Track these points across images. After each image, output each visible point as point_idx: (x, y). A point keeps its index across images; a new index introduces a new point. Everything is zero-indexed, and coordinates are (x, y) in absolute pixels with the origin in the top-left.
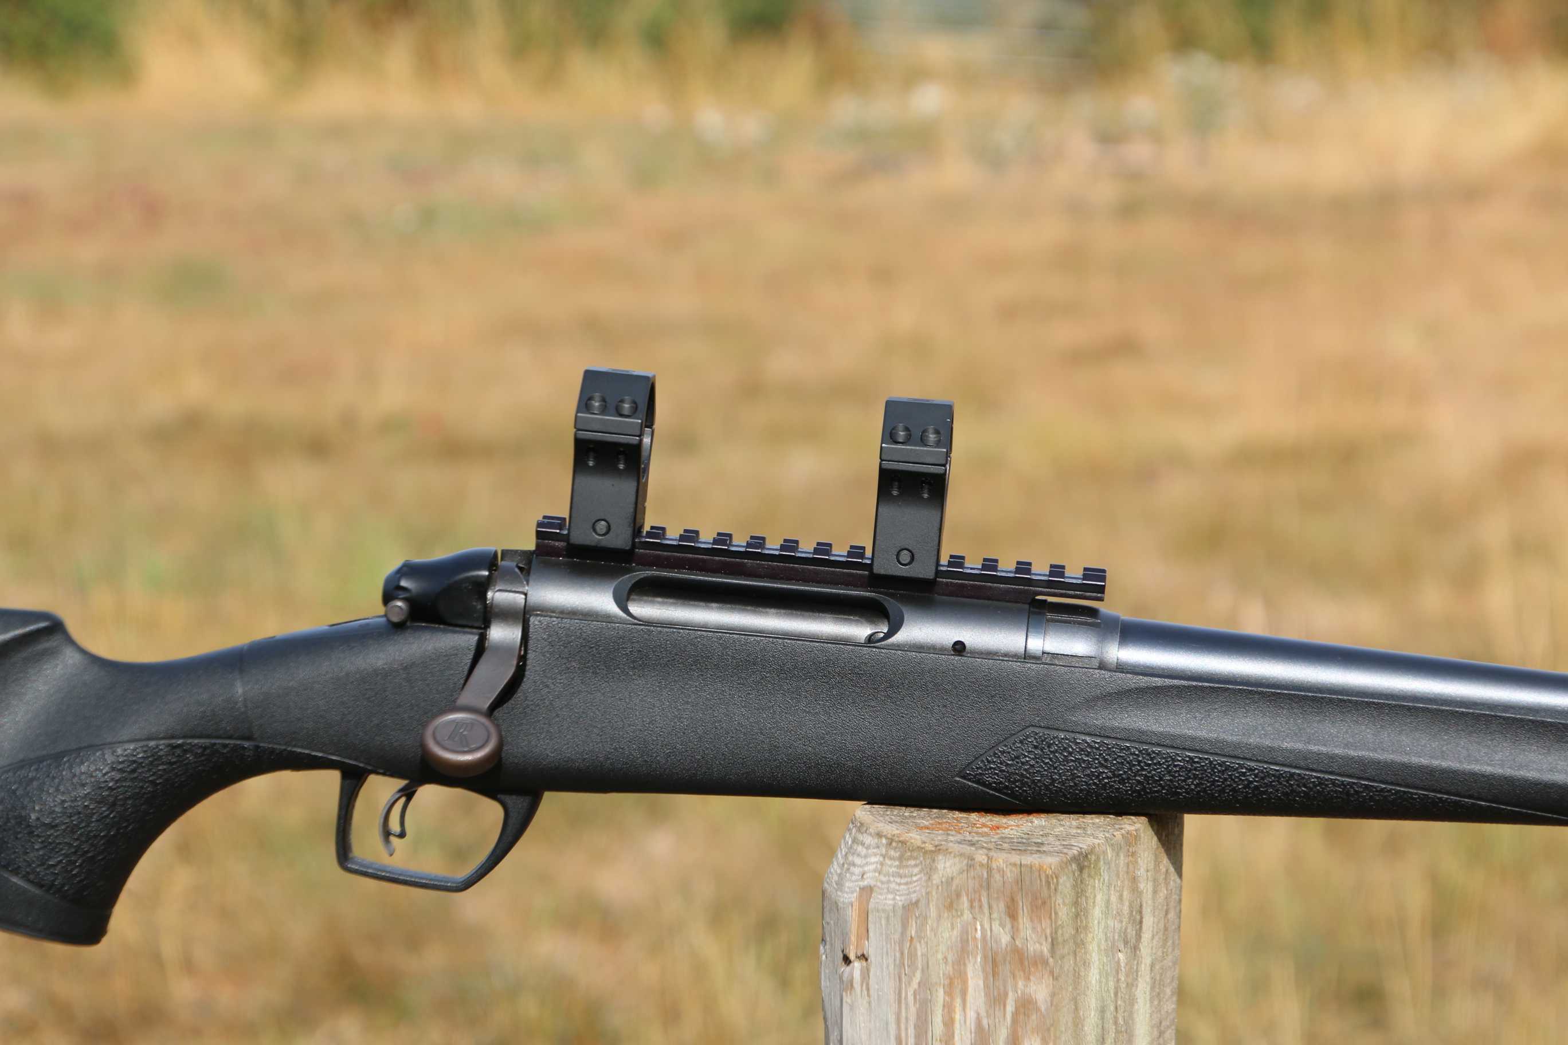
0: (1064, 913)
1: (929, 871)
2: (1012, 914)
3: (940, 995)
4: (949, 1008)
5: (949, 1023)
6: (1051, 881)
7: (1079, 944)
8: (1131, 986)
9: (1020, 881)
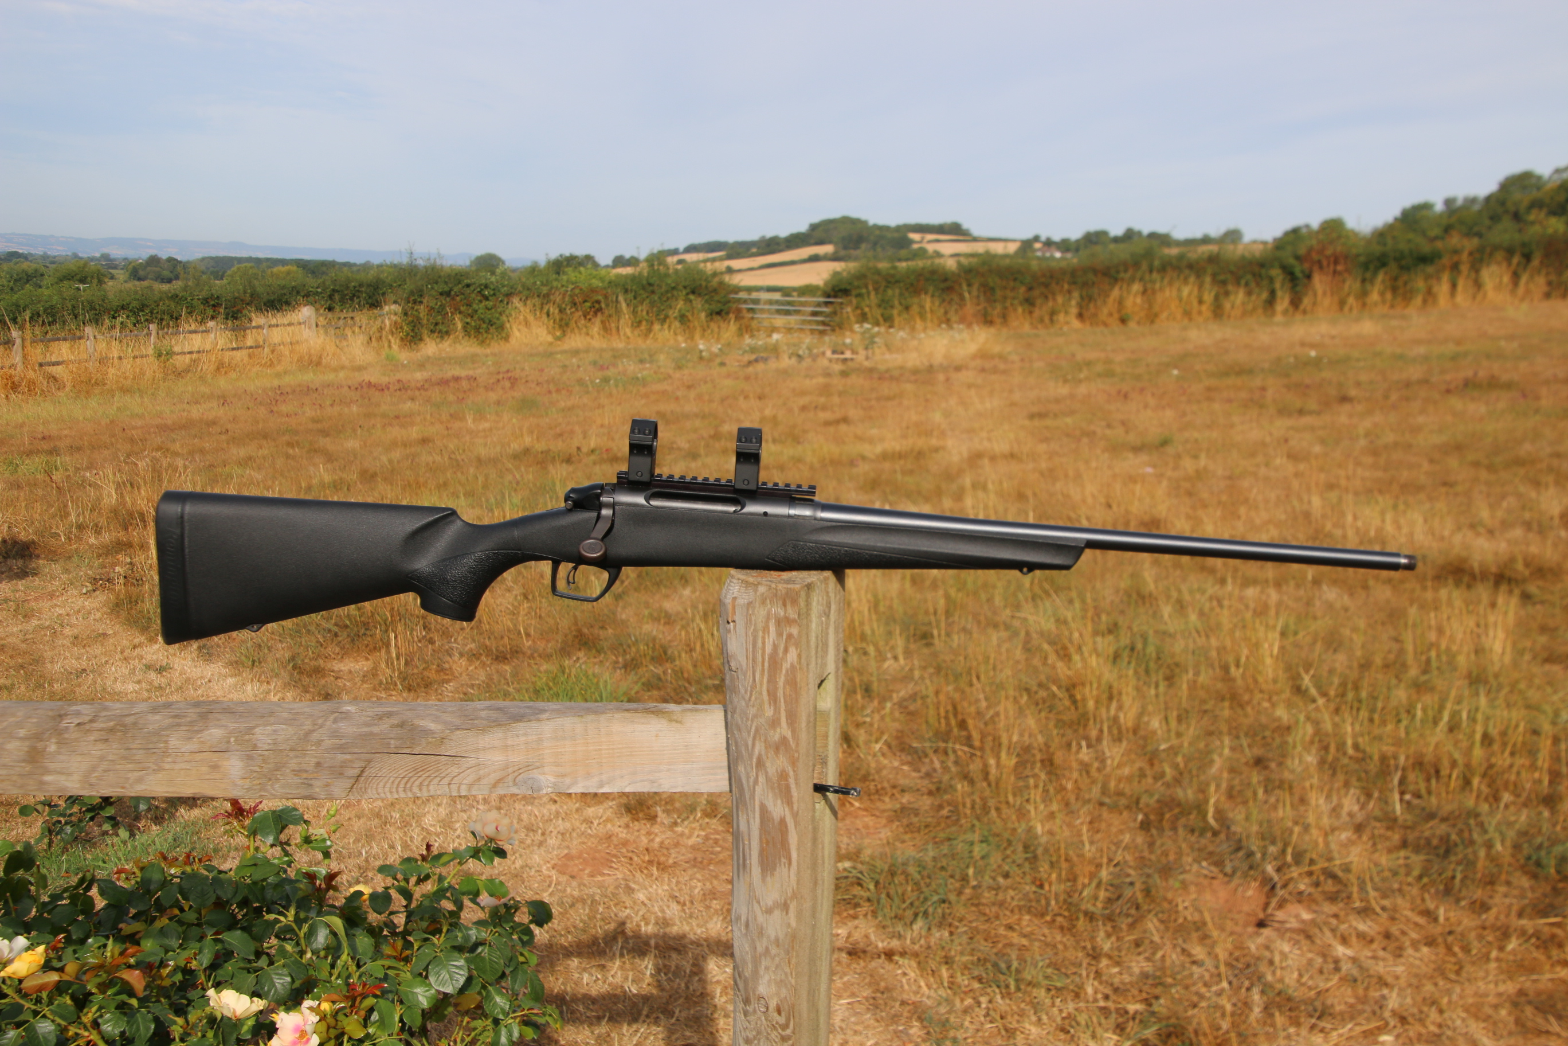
0: (802, 604)
1: (756, 591)
2: (785, 605)
3: (761, 634)
4: (763, 638)
5: (764, 643)
6: (797, 593)
7: (808, 614)
8: (827, 628)
9: (787, 594)
